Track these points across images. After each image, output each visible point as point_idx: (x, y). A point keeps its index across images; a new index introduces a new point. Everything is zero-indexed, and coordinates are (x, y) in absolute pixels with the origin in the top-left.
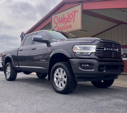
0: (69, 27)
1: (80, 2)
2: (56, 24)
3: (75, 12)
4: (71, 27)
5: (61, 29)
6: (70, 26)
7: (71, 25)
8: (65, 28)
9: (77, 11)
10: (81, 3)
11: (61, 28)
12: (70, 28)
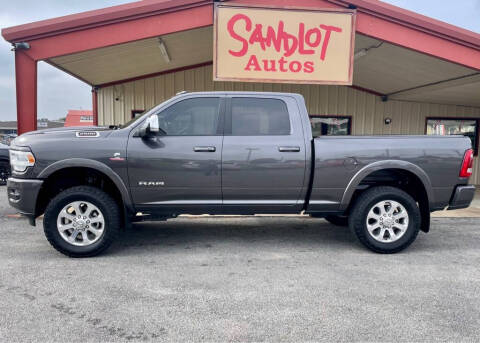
0: (303, 67)
1: (352, 7)
2: (241, 44)
3: (329, 29)
4: (312, 70)
5: (269, 66)
6: (305, 64)
7: (312, 64)
8: (286, 66)
9: (339, 30)
10: (355, 11)
11: (266, 62)
12: (305, 71)
